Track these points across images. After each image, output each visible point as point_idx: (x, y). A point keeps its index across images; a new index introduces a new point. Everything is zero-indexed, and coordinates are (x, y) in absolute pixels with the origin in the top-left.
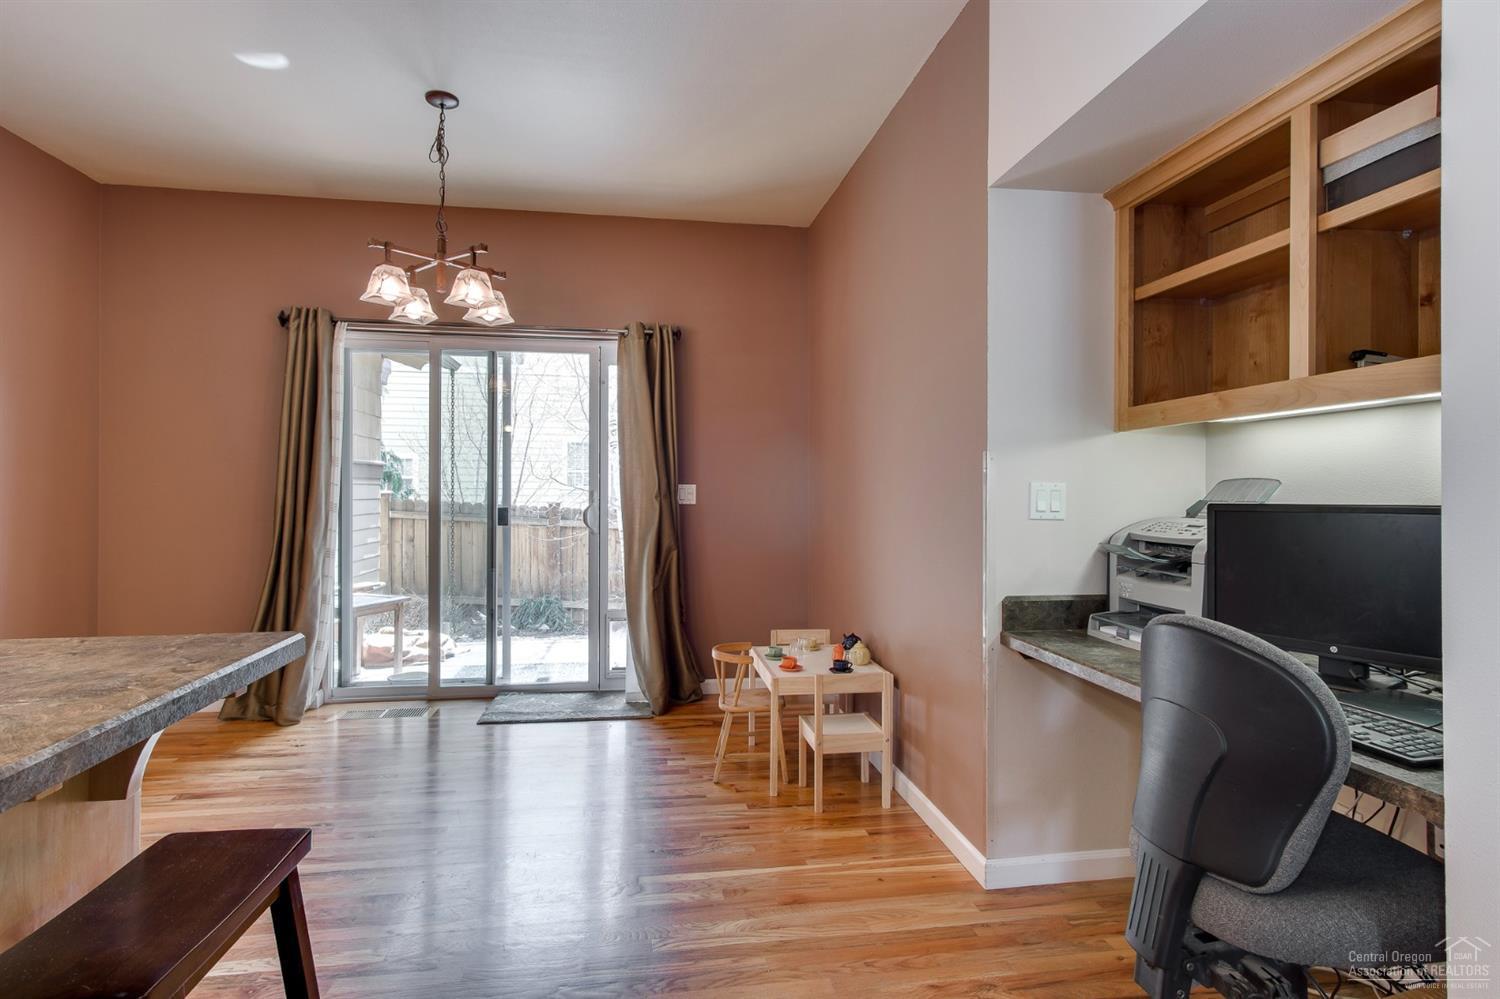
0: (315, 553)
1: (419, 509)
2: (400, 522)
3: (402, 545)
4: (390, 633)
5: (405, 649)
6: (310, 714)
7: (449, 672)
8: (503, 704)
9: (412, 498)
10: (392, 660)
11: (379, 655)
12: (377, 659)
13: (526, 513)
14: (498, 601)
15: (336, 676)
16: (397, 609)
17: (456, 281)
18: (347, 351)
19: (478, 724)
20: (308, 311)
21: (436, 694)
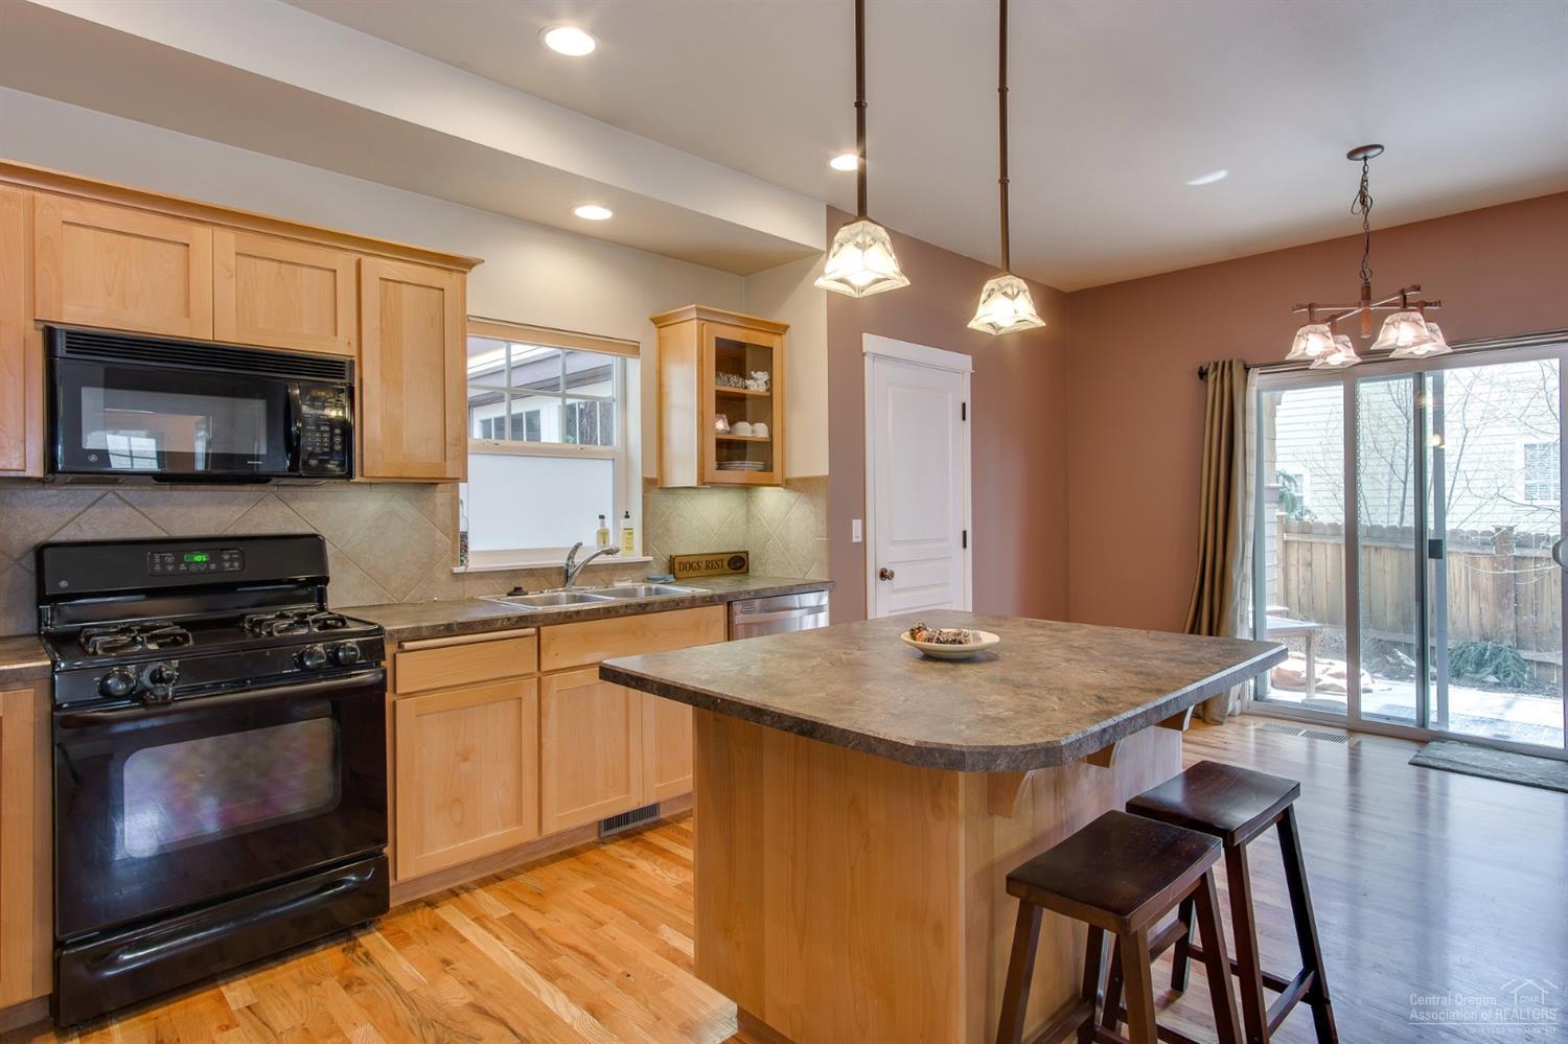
0: (1234, 578)
1: (1317, 531)
2: (1296, 545)
3: (1298, 570)
4: (1303, 659)
5: (1317, 676)
6: (1232, 719)
7: (1370, 705)
8: (1437, 751)
9: (1306, 518)
10: (1304, 684)
11: (1289, 679)
12: (1289, 682)
13: (1462, 539)
14: (1431, 642)
15: (1252, 692)
16: (1308, 636)
17: (1384, 326)
18: (1259, 392)
19: (1410, 763)
20: (1224, 362)
21: (1356, 727)
